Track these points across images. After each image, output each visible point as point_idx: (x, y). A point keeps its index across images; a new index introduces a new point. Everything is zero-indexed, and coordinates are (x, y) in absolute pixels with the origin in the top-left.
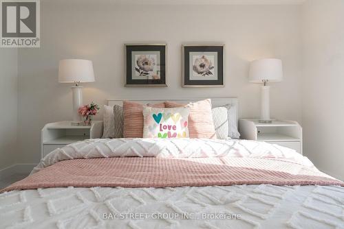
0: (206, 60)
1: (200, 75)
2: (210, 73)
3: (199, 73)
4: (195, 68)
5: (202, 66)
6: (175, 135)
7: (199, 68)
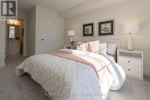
0: (107, 26)
1: (104, 32)
2: (108, 31)
3: (104, 31)
4: (103, 30)
5: (105, 28)
6: (82, 50)
7: (104, 29)
